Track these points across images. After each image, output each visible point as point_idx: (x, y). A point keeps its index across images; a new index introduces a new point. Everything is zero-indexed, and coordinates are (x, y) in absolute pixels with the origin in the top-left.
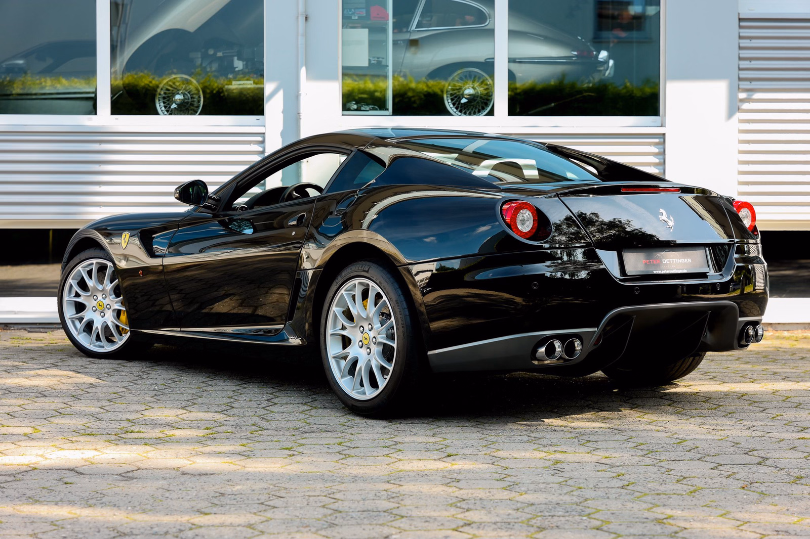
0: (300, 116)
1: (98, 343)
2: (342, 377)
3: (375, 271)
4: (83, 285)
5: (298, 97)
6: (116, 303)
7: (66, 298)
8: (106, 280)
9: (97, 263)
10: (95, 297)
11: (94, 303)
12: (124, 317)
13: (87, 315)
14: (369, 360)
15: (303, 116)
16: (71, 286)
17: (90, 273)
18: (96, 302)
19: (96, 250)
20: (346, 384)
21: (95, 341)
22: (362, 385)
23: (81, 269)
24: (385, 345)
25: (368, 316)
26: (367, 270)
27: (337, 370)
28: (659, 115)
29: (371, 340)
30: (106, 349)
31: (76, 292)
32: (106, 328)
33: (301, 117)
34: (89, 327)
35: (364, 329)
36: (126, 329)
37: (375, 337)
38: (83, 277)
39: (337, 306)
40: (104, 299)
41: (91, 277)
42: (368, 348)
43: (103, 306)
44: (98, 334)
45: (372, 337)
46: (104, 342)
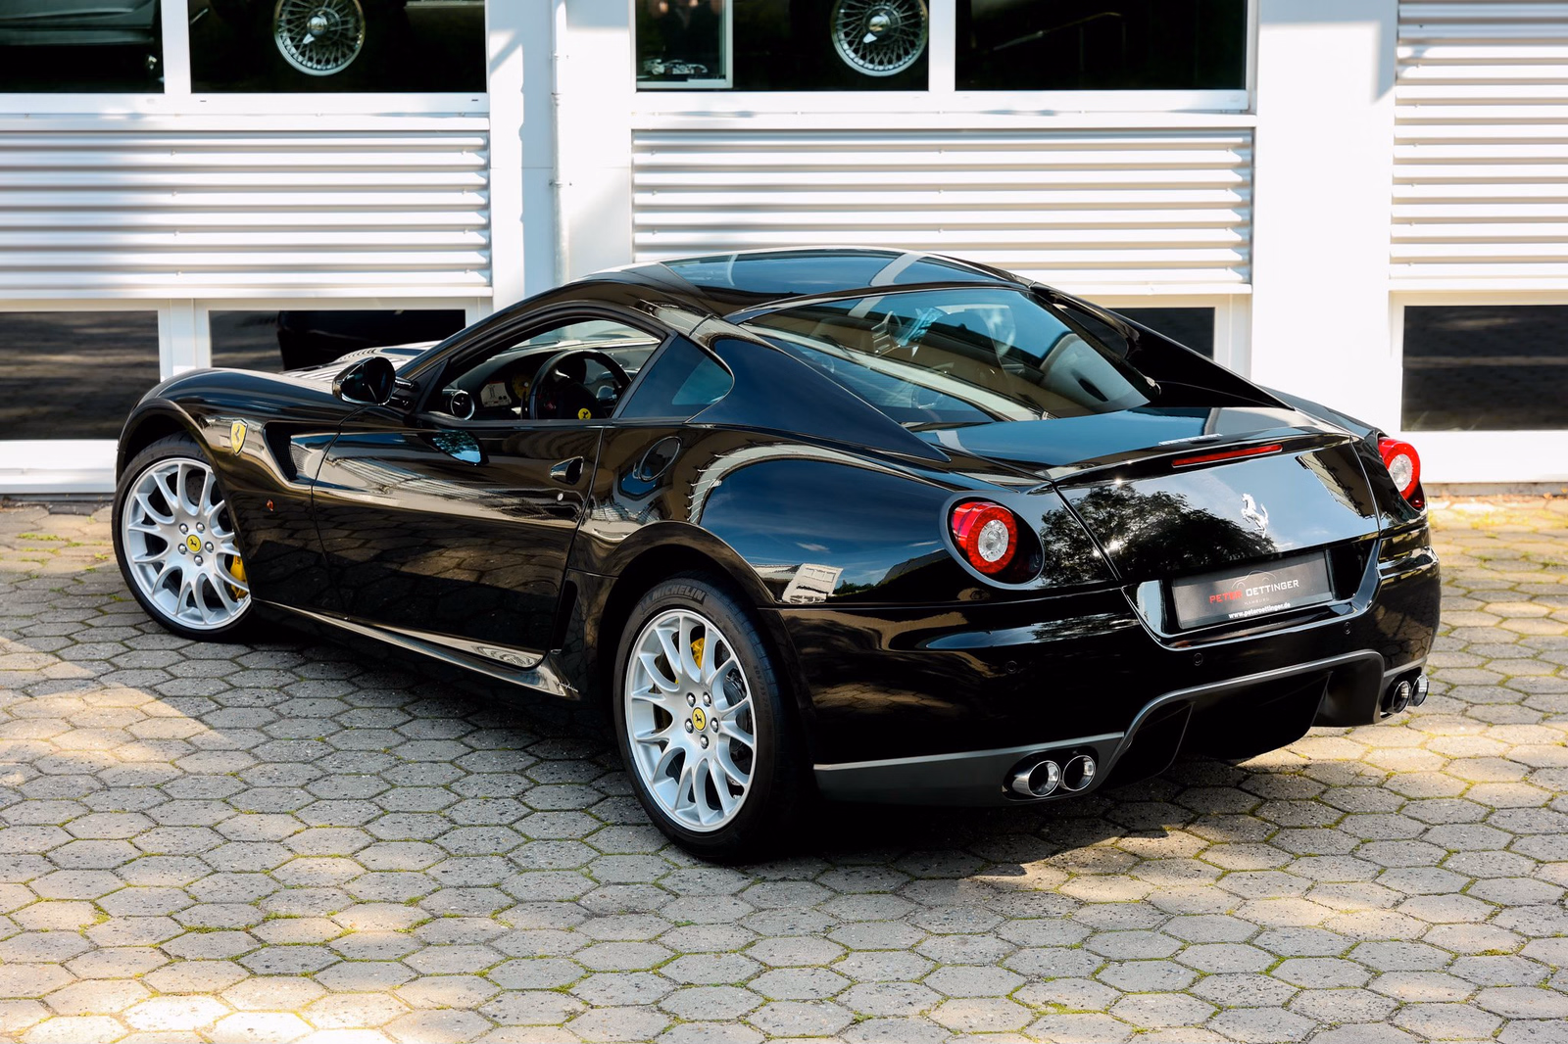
0: (556, 99)
1: (192, 610)
2: (656, 779)
3: (715, 602)
4: (158, 502)
5: (551, 62)
6: (223, 542)
7: (128, 525)
8: (205, 499)
9: (185, 466)
10: (183, 527)
11: (183, 538)
12: (238, 567)
13: (171, 560)
14: (706, 760)
15: (561, 100)
16: (137, 504)
17: (171, 481)
18: (186, 536)
19: (182, 443)
20: (664, 794)
21: (186, 607)
22: (691, 798)
23: (155, 476)
24: (734, 741)
25: (702, 680)
26: (700, 598)
27: (646, 764)
28: (1245, 89)
29: (708, 722)
30: (206, 624)
31: (147, 516)
32: (206, 586)
33: (558, 102)
34: (174, 579)
35: (694, 700)
36: (242, 590)
37: (715, 719)
38: (158, 488)
39: (643, 649)
40: (201, 532)
41: (175, 493)
42: (703, 736)
43: (198, 544)
44: (191, 594)
45: (711, 717)
46: (201, 609)
